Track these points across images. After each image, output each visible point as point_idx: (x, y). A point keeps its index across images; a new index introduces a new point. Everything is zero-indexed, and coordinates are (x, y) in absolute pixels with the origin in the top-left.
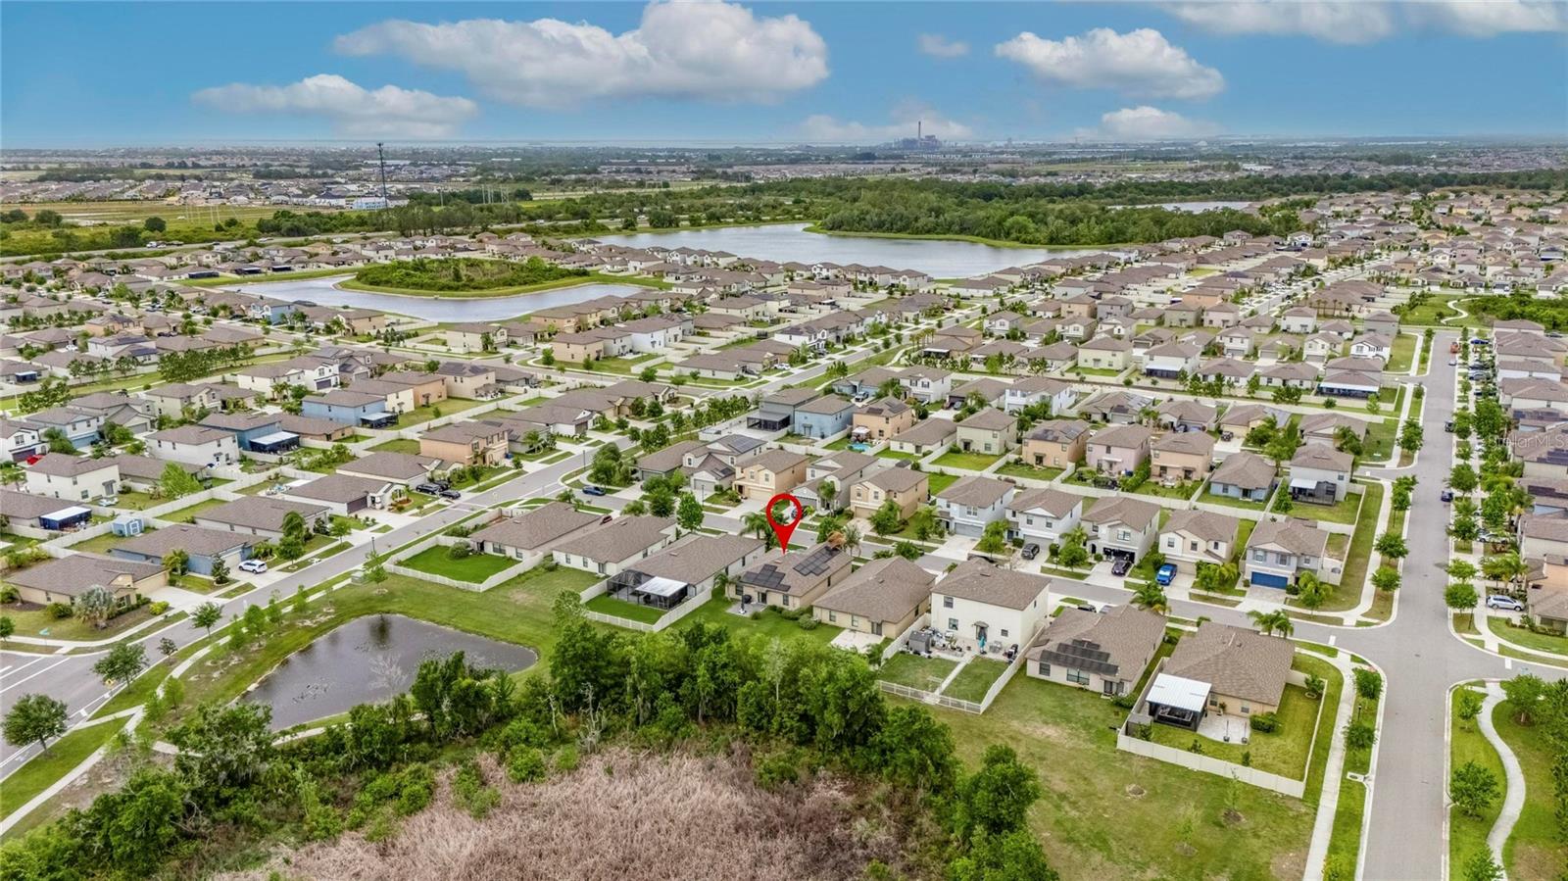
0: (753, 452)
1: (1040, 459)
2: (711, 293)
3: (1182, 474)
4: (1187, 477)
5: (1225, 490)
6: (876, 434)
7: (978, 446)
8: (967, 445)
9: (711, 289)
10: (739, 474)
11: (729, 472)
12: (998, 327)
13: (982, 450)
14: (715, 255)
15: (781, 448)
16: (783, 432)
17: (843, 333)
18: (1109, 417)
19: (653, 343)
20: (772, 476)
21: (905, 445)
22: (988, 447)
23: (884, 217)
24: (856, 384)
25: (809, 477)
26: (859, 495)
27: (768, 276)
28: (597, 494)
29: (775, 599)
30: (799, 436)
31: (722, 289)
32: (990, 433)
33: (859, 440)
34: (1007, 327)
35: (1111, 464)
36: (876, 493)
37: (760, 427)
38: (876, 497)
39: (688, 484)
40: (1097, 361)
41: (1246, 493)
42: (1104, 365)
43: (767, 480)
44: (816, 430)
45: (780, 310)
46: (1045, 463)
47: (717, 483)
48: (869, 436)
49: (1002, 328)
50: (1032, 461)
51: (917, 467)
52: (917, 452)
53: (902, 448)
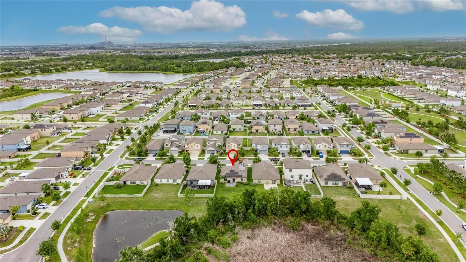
1: (257, 131)
2: (98, 93)
3: (294, 130)
4: (295, 131)
5: (308, 132)
6: (206, 130)
8: (234, 129)
9: (97, 92)
10: (186, 147)
12: (202, 97)
13: (239, 131)
14: (83, 81)
16: (176, 133)
17: (159, 102)
18: (259, 118)
19: (97, 111)
22: (240, 129)
23: (127, 66)
24: (183, 116)
25: (208, 145)
26: (229, 147)
27: (111, 86)
29: (238, 180)
30: (182, 134)
31: (100, 91)
34: (205, 96)
35: (276, 130)
36: (234, 146)
39: (168, 152)
40: (239, 103)
41: (313, 132)
42: (241, 104)
44: (187, 131)
45: (128, 97)
46: (258, 131)
48: (204, 131)
49: (204, 97)
50: (255, 131)
51: (228, 137)
52: (222, 133)
53: (217, 133)
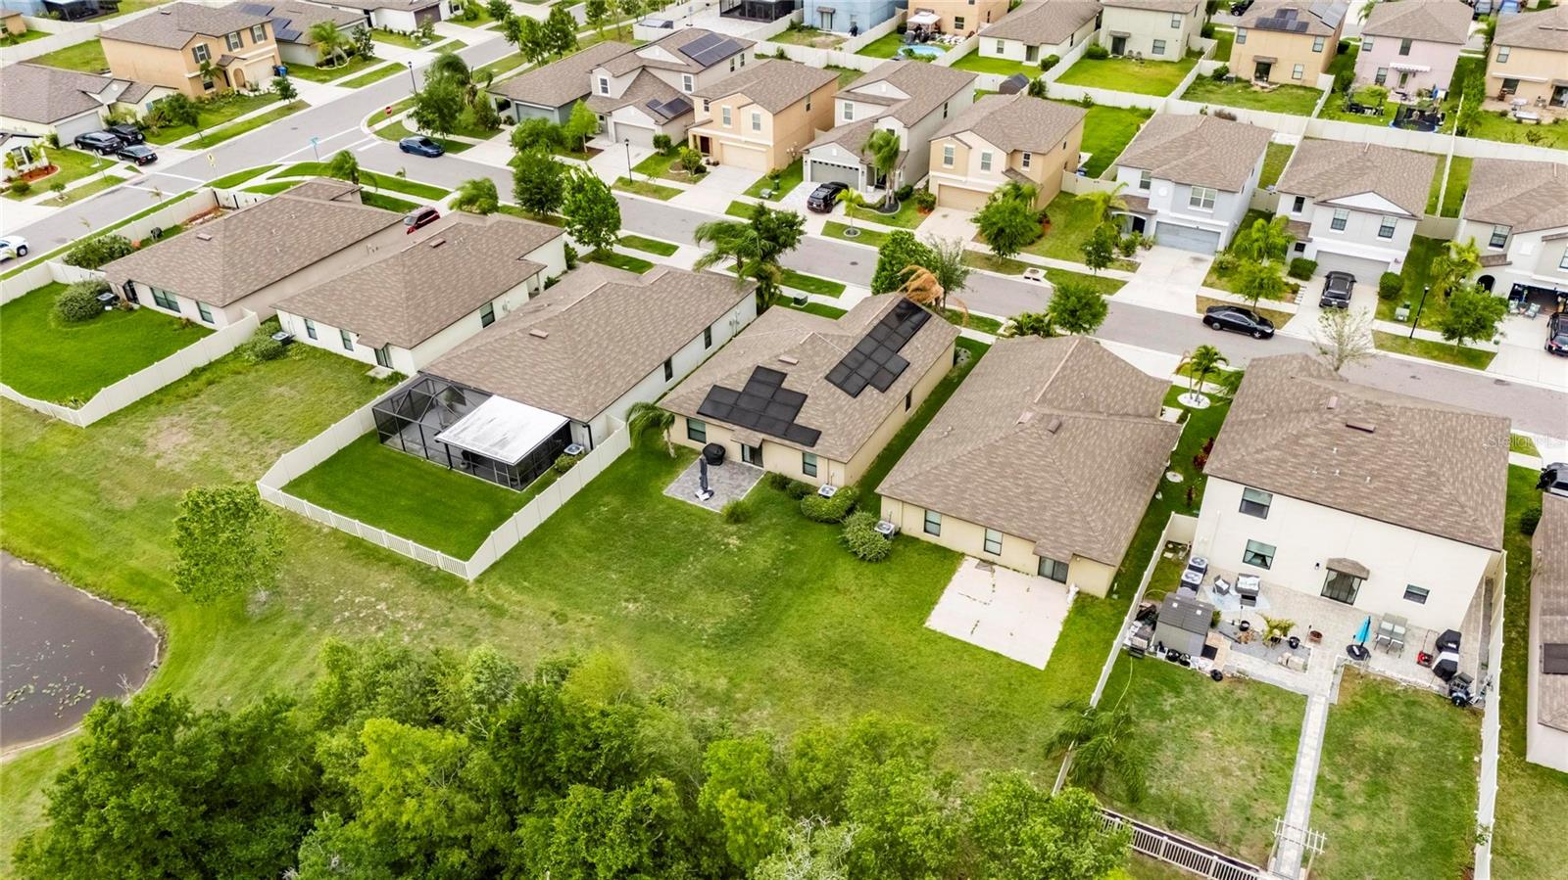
0: (727, 64)
4: (1555, 102)
6: (949, 25)
7: (1140, 45)
8: (1122, 42)
10: (700, 114)
11: (680, 108)
15: (782, 56)
16: (785, 23)
20: (767, 118)
21: (1008, 45)
25: (840, 119)
26: (949, 161)
28: (426, 154)
30: (812, 29)
33: (922, 36)
36: (985, 156)
37: (742, 14)
38: (986, 166)
39: (603, 131)
43: (757, 126)
47: (660, 131)
48: (939, 28)
51: (1038, 90)
52: (1029, 58)
53: (1000, 50)
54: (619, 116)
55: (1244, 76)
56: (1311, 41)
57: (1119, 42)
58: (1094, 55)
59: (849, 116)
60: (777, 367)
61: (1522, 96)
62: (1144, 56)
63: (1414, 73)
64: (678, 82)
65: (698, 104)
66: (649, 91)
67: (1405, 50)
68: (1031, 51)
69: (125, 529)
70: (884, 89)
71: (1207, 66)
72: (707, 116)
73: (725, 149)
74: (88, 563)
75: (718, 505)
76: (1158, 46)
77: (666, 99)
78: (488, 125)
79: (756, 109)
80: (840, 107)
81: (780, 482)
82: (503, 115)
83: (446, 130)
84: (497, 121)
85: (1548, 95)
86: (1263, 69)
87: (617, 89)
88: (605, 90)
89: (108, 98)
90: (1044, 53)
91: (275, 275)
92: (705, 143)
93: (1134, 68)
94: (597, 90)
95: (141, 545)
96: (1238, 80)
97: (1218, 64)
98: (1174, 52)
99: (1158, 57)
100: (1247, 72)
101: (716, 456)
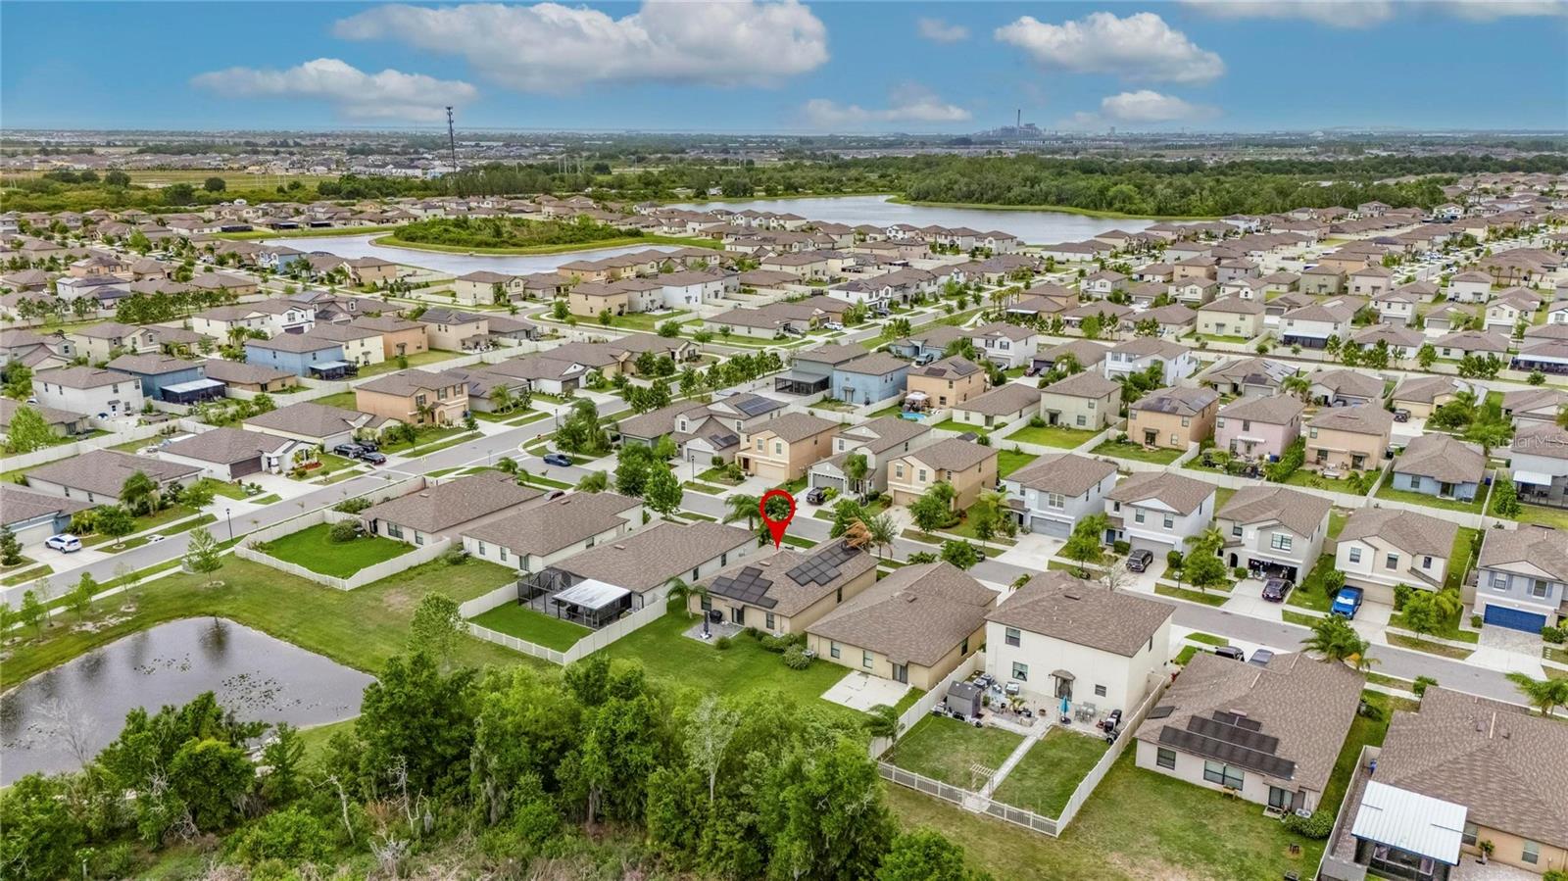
5: (1415, 484)
6: (936, 401)
7: (1068, 418)
10: (744, 444)
11: (732, 441)
13: (1074, 425)
15: (811, 414)
16: (819, 396)
19: (689, 299)
20: (785, 446)
21: (972, 415)
25: (836, 450)
26: (899, 474)
28: (560, 464)
30: (837, 401)
32: (1084, 402)
33: (914, 407)
35: (1250, 445)
36: (923, 472)
37: (791, 391)
38: (921, 478)
39: (680, 455)
43: (779, 451)
44: (860, 396)
46: (1158, 442)
47: (716, 454)
48: (928, 403)
51: (985, 442)
52: (987, 425)
53: (967, 418)
54: (691, 444)
55: (1137, 441)
56: (1180, 419)
57: (1053, 417)
58: (1037, 424)
59: (841, 448)
60: (758, 567)
61: (1332, 462)
62: (1072, 426)
63: (1255, 443)
64: (732, 425)
65: (743, 437)
66: (713, 430)
67: (1246, 428)
68: (989, 419)
69: (371, 638)
70: (864, 432)
71: (1113, 433)
72: (748, 445)
73: (759, 466)
74: (350, 653)
75: (711, 642)
76: (1081, 420)
77: (723, 435)
78: (603, 449)
79: (779, 440)
80: (836, 442)
81: (752, 632)
82: (614, 444)
83: (576, 450)
84: (610, 447)
85: (1349, 461)
86: (1151, 437)
87: (692, 427)
88: (683, 428)
89: (358, 424)
90: (998, 420)
91: (463, 519)
92: (746, 461)
93: (1063, 434)
94: (678, 428)
95: (379, 645)
96: (1134, 444)
97: (1120, 433)
98: (1091, 424)
99: (1081, 427)
100: (1140, 438)
101: (717, 618)
